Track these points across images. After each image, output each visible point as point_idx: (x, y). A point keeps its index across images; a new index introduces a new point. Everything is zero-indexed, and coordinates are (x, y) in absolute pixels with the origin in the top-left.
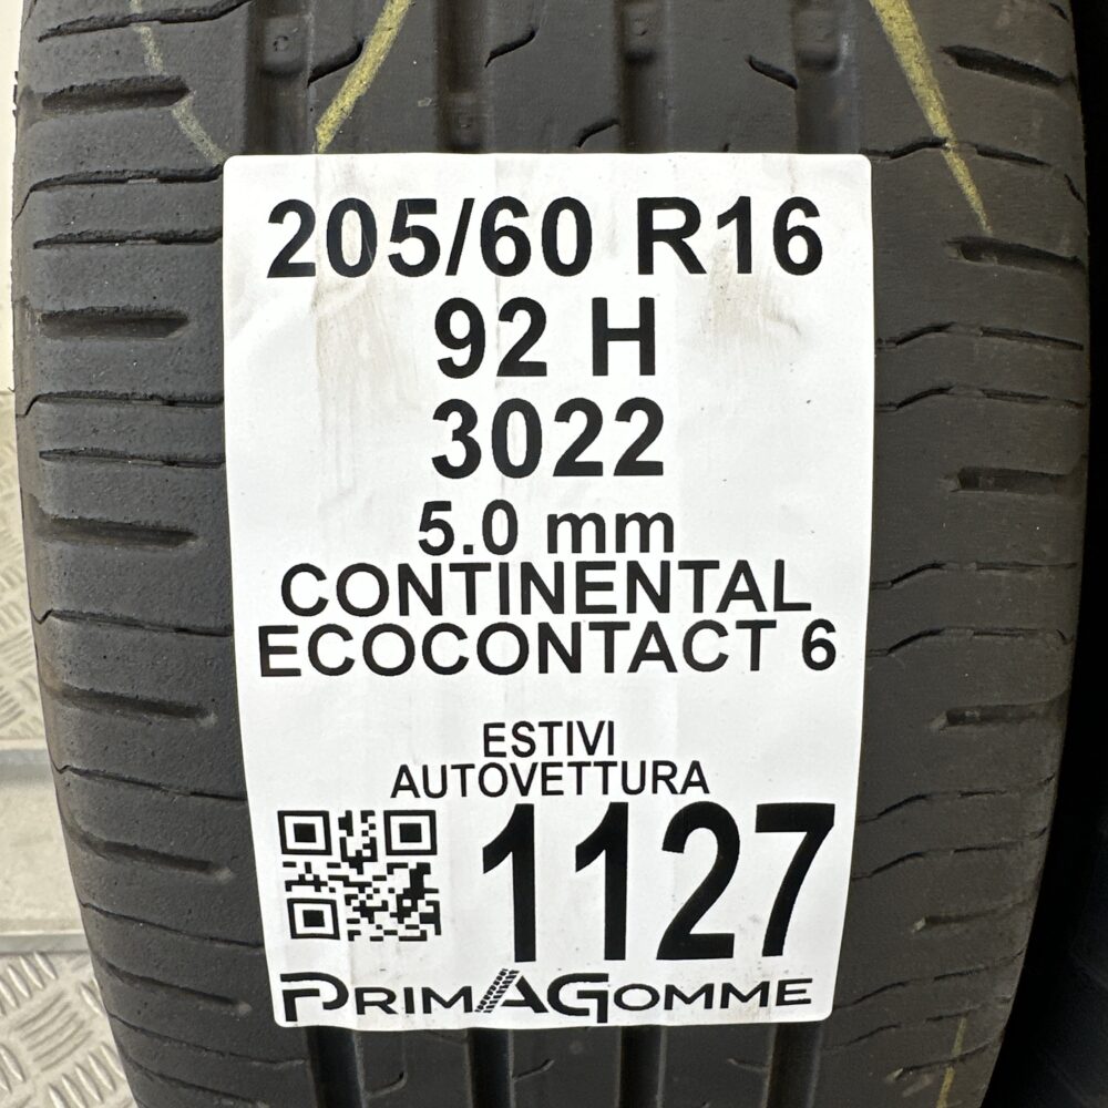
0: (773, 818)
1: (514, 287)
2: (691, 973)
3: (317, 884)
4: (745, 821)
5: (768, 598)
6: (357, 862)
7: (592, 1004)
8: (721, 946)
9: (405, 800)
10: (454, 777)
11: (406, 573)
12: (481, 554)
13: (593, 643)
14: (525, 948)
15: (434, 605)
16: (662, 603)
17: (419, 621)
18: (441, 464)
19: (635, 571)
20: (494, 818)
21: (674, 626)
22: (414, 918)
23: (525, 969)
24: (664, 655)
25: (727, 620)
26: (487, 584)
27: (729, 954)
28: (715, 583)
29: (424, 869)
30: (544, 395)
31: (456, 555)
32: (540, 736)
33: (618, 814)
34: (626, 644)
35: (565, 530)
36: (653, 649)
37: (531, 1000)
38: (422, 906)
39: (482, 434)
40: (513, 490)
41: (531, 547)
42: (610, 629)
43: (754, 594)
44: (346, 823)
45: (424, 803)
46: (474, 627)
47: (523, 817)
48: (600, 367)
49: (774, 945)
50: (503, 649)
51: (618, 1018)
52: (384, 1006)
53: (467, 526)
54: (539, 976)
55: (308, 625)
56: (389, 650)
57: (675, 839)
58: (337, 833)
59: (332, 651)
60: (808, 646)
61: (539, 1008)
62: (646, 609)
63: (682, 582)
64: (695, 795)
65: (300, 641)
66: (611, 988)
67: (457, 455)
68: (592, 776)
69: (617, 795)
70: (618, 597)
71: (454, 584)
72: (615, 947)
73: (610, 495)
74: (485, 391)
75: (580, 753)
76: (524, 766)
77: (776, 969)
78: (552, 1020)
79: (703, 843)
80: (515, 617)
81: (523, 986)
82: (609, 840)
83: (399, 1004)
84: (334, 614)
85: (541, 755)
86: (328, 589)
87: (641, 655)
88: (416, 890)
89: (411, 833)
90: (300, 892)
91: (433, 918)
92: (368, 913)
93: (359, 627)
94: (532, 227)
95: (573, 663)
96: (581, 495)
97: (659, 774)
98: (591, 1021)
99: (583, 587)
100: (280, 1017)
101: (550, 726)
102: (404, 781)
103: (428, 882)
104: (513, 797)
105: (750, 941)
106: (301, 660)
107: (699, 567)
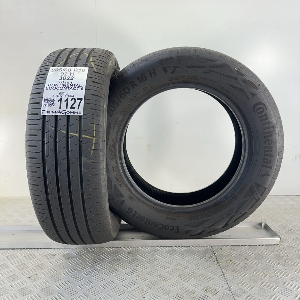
0: (78, 99)
1: (66, 72)
2: (72, 110)
3: (46, 103)
4: (76, 99)
5: (79, 86)
6: (49, 101)
7: (65, 113)
8: (74, 108)
9: (53, 97)
10: (57, 96)
11: (56, 84)
12: (61, 83)
13: (67, 88)
14: (60, 108)
15: (58, 86)
16: (72, 86)
17: (57, 87)
18: (60, 79)
19: (71, 85)
20: (59, 98)
21: (73, 88)
22: (52, 105)
23: (60, 110)
24: (72, 89)
25: (76, 87)
26: (61, 85)
27: (75, 109)
28: (76, 85)
29: (54, 102)
30: (67, 77)
31: (60, 83)
32: (63, 93)
33: (68, 98)
34: (69, 88)
35: (67, 83)
36: (71, 88)
37: (60, 113)
38: (53, 105)
39: (62, 78)
40: (64, 80)
41: (64, 83)
42: (68, 87)
43: (78, 86)
44: (49, 99)
45: (55, 97)
46: (60, 87)
47: (61, 98)
48: (70, 75)
49: (78, 108)
50: (61, 88)
51: (67, 114)
52: (49, 113)
53: (60, 82)
54: (61, 110)
55: (49, 87)
56: (54, 88)
57: (72, 100)
58: (48, 99)
59: (50, 88)
60: (81, 89)
61: (61, 113)
62: (71, 86)
63: (73, 85)
64: (73, 97)
65: (49, 88)
66: (66, 112)
67: (61, 79)
68: (66, 96)
69: (68, 97)
70: (69, 86)
71: (59, 85)
72: (67, 108)
73: (70, 81)
74: (63, 76)
75: (66, 94)
76: (62, 95)
77: (79, 111)
78: (62, 114)
79: (73, 100)
80: (63, 87)
81: (60, 111)
82: (67, 100)
83: (50, 113)
84: (51, 86)
85: (63, 95)
86: (51, 85)
87: (70, 89)
88: (53, 103)
89: (53, 99)
90: (45, 104)
91: (54, 105)
92: (49, 105)
93: (52, 87)
94: (68, 70)
95: (66, 89)
96: (68, 81)
97: (71, 96)
98: (64, 115)
99: (67, 85)
100: (41, 114)
101: (64, 93)
102: (54, 96)
103: (54, 103)
104: (61, 97)
105: (77, 108)
106: (48, 89)
107: (75, 84)
